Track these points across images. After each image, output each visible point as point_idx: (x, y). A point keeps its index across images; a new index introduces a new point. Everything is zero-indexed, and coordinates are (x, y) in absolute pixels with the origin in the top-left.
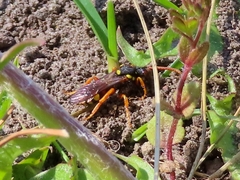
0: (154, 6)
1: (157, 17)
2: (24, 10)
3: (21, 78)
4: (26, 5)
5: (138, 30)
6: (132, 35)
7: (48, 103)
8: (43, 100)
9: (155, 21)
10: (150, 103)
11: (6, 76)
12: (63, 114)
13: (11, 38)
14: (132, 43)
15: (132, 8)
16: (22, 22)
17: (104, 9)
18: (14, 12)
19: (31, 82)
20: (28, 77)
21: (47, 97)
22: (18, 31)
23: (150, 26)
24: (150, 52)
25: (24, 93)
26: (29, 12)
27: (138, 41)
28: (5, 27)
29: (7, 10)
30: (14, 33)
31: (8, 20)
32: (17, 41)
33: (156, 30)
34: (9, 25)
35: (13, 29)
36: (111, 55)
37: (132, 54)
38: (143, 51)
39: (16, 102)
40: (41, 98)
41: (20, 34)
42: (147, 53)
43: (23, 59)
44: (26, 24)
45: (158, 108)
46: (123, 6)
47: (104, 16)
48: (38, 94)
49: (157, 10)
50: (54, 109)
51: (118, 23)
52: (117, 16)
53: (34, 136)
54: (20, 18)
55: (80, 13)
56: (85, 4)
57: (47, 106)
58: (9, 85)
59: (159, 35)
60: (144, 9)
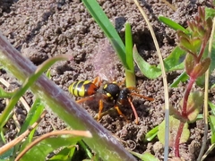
0: (164, 28)
1: (167, 37)
2: (55, 30)
3: (52, 88)
4: (57, 26)
5: (151, 48)
6: (146, 52)
7: (75, 108)
8: (71, 106)
9: (165, 40)
10: (160, 109)
11: (40, 85)
12: (88, 118)
13: (44, 54)
14: (146, 58)
15: (146, 29)
16: (53, 41)
17: (123, 30)
18: (47, 32)
19: (61, 91)
20: (58, 86)
21: (74, 103)
22: (51, 48)
23: (161, 45)
24: (161, 66)
25: (55, 101)
26: (59, 32)
27: (151, 57)
28: (39, 44)
29: (42, 30)
30: (47, 49)
31: (42, 38)
32: (50, 56)
33: (166, 48)
34: (43, 43)
35: (46, 46)
36: (128, 68)
37: (146, 67)
38: (155, 65)
39: (48, 108)
40: (69, 105)
41: (52, 51)
42: (158, 67)
43: (54, 71)
44: (57, 42)
45: (167, 114)
46: (138, 27)
47: (122, 35)
48: (66, 101)
49: (167, 31)
50: (79, 113)
51: (134, 42)
52: (134, 36)
53: (64, 136)
54: (52, 37)
55: (102, 33)
56: (107, 26)
57: (74, 112)
58: (42, 93)
59: (169, 52)
60: (156, 30)
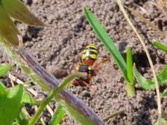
0: (156, 50)
1: (159, 57)
2: (73, 52)
3: (71, 97)
4: (74, 49)
5: (146, 65)
6: (143, 69)
7: (89, 113)
8: (86, 112)
9: (157, 60)
10: (154, 113)
11: (62, 96)
12: (99, 121)
13: (64, 71)
14: (142, 73)
15: (143, 51)
16: (71, 60)
17: (125, 52)
18: (66, 53)
19: (78, 100)
20: (75, 96)
21: (88, 109)
22: (69, 66)
23: (154, 63)
24: (155, 80)
25: (73, 107)
26: (76, 53)
27: (146, 72)
28: (60, 63)
29: (62, 52)
30: (66, 67)
31: (62, 58)
32: (69, 73)
33: (158, 65)
34: (63, 62)
35: (66, 64)
36: (129, 81)
37: (143, 80)
38: (149, 79)
39: (68, 113)
40: (84, 110)
42: (153, 81)
43: (71, 85)
44: (74, 61)
45: (160, 117)
46: (137, 50)
47: (124, 56)
48: (82, 107)
49: (159, 53)
50: (92, 117)
51: (134, 61)
52: (133, 56)
54: (70, 57)
55: (109, 54)
56: (112, 48)
57: (88, 116)
58: (64, 101)
59: (160, 69)
60: (150, 52)
